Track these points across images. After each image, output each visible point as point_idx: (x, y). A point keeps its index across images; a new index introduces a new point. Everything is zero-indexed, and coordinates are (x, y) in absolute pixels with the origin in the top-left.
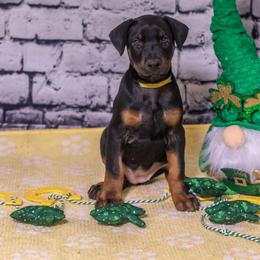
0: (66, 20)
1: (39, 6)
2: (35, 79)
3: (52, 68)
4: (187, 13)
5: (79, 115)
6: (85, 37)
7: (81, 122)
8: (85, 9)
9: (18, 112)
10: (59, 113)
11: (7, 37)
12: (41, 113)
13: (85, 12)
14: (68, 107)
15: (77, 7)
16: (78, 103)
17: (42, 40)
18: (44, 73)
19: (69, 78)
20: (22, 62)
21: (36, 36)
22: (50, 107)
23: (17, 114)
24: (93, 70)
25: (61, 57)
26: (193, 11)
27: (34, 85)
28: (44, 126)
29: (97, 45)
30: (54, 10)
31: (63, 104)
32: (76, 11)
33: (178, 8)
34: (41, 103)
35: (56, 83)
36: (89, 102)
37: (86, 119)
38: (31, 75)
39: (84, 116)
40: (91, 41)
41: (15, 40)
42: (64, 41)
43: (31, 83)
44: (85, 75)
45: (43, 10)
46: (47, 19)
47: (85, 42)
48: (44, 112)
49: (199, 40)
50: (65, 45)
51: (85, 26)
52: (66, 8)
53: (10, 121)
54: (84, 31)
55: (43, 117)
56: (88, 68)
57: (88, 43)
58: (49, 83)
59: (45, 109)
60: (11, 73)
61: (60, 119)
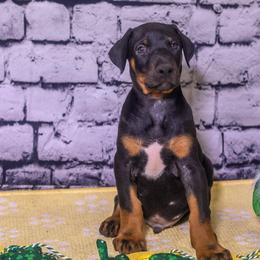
0: (76, 59)
1: (44, 42)
2: (40, 130)
3: (61, 117)
4: (229, 44)
5: (95, 173)
6: (100, 78)
7: (97, 181)
8: (100, 44)
9: (20, 170)
10: (71, 171)
11: (7, 81)
12: (48, 171)
13: (101, 48)
14: (81, 163)
15: (91, 43)
16: (93, 158)
17: (49, 84)
18: (51, 124)
19: (82, 129)
20: (25, 110)
21: (42, 78)
22: (59, 163)
23: (20, 173)
24: (111, 117)
25: (72, 103)
26: (236, 43)
27: (40, 137)
28: (52, 187)
29: (114, 88)
30: (62, 47)
31: (75, 160)
32: (89, 47)
33: (218, 38)
34: (48, 159)
35: (66, 134)
36: (106, 157)
37: (103, 178)
38: (36, 125)
39: (100, 175)
40: (108, 84)
41: (16, 83)
42: (75, 84)
43: (36, 135)
44: (101, 124)
45: (49, 47)
46: (53, 58)
47: (101, 84)
48: (52, 170)
49: (241, 78)
50: (76, 89)
51: (100, 65)
52: (77, 43)
53: (10, 182)
54: (99, 72)
55: (51, 176)
56: (105, 117)
57: (104, 86)
58: (57, 135)
59: (53, 167)
60: (12, 123)
61: (71, 178)
